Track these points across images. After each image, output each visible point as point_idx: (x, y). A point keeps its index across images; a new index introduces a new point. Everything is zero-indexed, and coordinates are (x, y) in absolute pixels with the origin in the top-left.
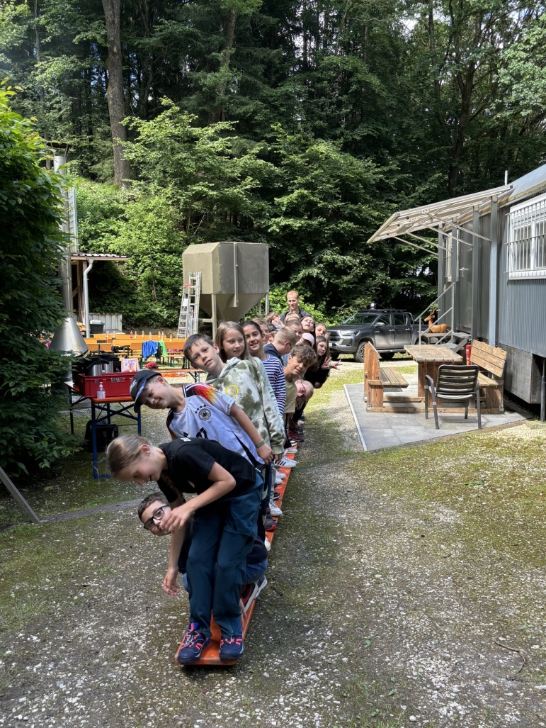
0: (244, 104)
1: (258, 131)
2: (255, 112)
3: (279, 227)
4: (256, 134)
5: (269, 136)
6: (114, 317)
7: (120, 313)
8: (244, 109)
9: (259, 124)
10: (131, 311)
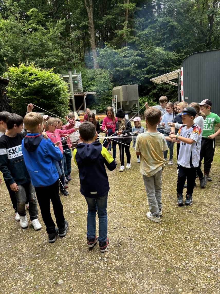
0: (132, 39)
1: (137, 47)
2: (135, 41)
3: (144, 78)
4: (136, 48)
5: (140, 48)
6: (94, 110)
7: (96, 109)
8: (132, 40)
9: (137, 45)
10: (99, 108)
